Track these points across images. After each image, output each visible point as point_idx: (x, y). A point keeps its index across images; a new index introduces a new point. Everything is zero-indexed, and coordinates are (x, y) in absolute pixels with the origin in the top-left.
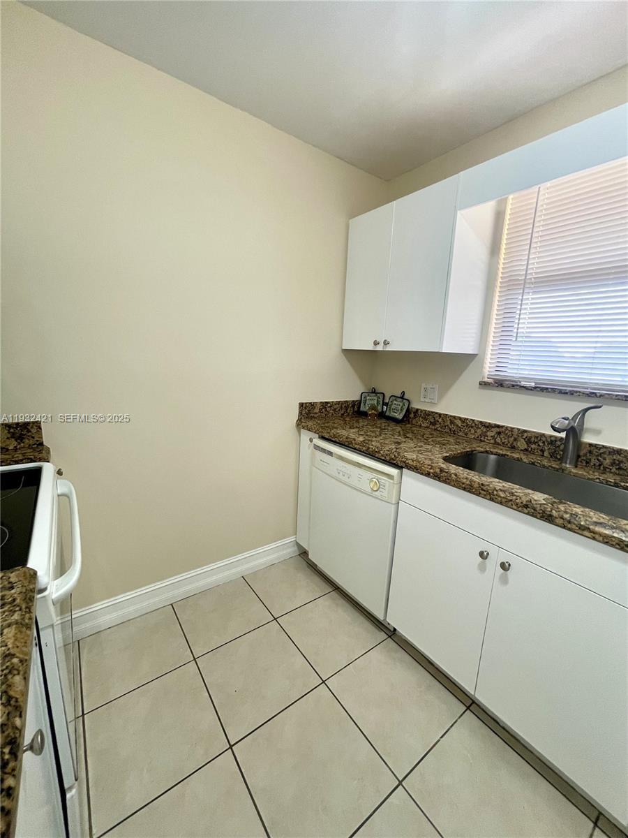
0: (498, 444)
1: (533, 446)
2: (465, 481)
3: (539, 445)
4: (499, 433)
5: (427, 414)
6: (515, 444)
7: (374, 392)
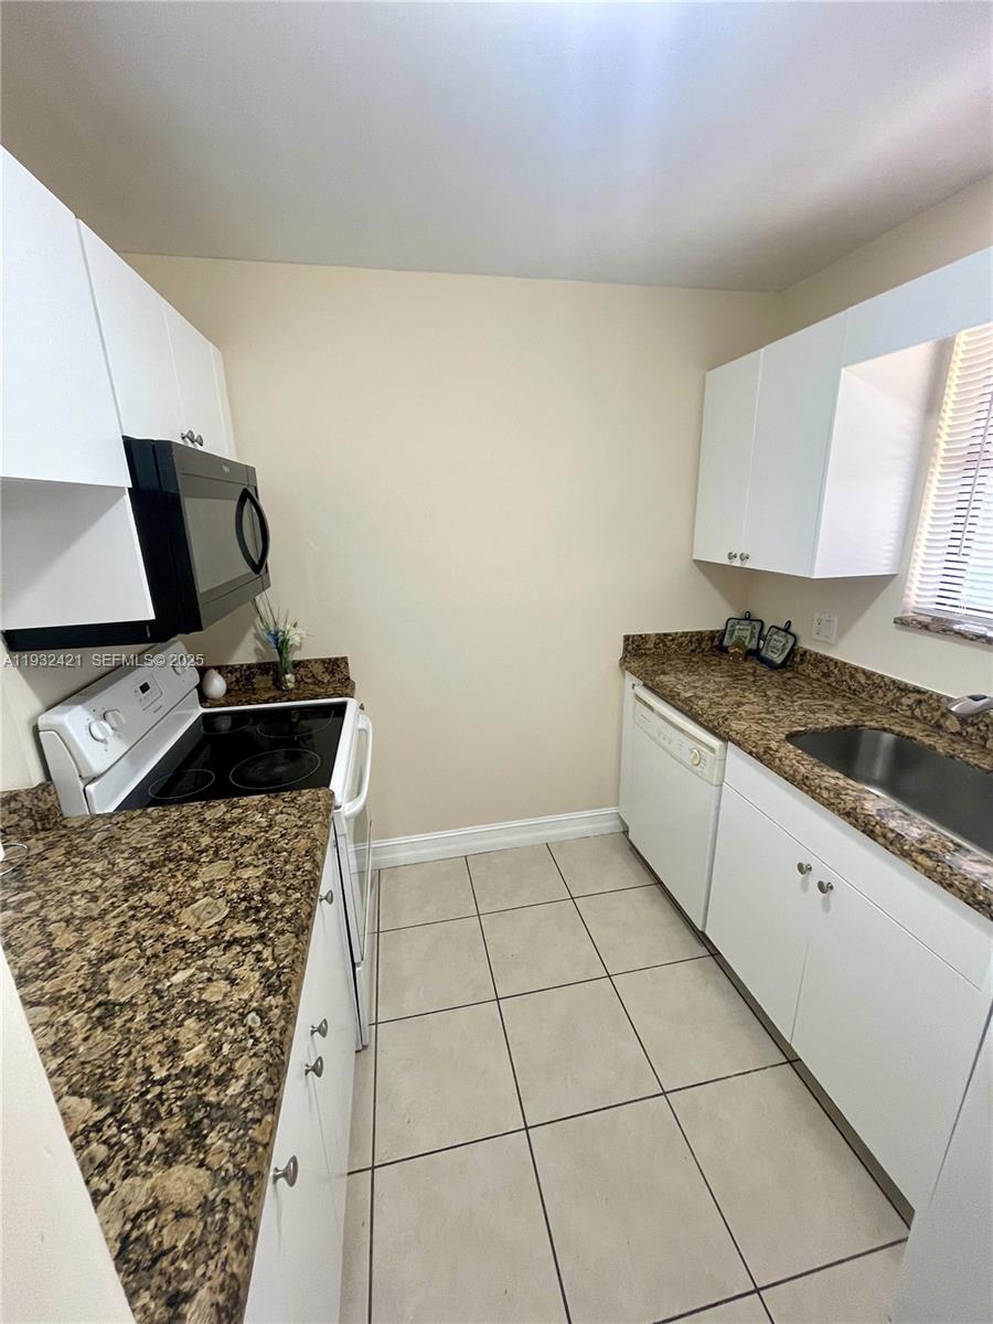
0: (917, 719)
1: (970, 729)
2: (788, 769)
3: (979, 729)
4: (919, 702)
5: (820, 660)
6: (942, 721)
7: (748, 618)
